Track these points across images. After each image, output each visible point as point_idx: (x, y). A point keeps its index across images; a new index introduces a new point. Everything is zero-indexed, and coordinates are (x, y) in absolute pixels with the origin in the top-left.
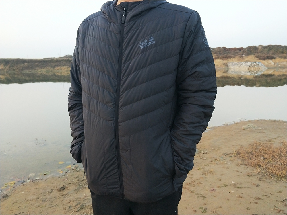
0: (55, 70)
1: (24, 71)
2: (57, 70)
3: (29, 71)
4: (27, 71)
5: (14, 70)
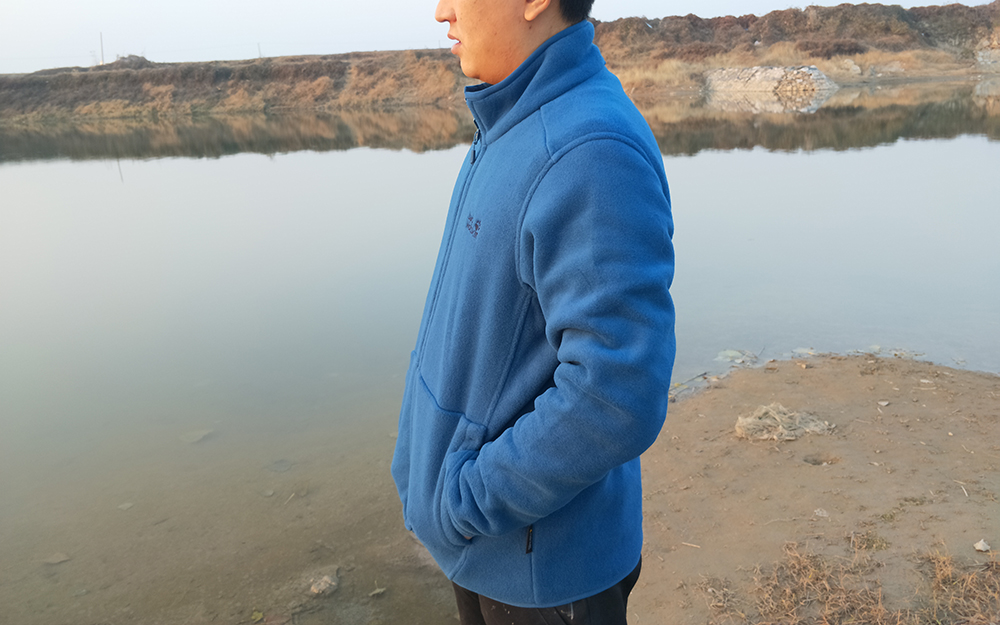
0: (77, 116)
2: (86, 114)
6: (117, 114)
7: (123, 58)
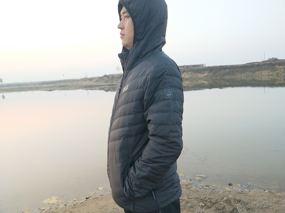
0: (255, 75)
1: (225, 77)
2: (258, 74)
3: (229, 76)
4: (228, 77)
5: (217, 76)
6: (266, 74)
7: (271, 59)
